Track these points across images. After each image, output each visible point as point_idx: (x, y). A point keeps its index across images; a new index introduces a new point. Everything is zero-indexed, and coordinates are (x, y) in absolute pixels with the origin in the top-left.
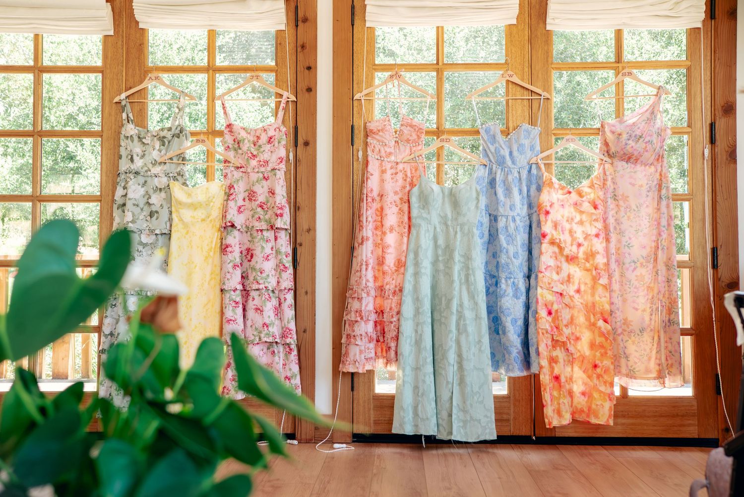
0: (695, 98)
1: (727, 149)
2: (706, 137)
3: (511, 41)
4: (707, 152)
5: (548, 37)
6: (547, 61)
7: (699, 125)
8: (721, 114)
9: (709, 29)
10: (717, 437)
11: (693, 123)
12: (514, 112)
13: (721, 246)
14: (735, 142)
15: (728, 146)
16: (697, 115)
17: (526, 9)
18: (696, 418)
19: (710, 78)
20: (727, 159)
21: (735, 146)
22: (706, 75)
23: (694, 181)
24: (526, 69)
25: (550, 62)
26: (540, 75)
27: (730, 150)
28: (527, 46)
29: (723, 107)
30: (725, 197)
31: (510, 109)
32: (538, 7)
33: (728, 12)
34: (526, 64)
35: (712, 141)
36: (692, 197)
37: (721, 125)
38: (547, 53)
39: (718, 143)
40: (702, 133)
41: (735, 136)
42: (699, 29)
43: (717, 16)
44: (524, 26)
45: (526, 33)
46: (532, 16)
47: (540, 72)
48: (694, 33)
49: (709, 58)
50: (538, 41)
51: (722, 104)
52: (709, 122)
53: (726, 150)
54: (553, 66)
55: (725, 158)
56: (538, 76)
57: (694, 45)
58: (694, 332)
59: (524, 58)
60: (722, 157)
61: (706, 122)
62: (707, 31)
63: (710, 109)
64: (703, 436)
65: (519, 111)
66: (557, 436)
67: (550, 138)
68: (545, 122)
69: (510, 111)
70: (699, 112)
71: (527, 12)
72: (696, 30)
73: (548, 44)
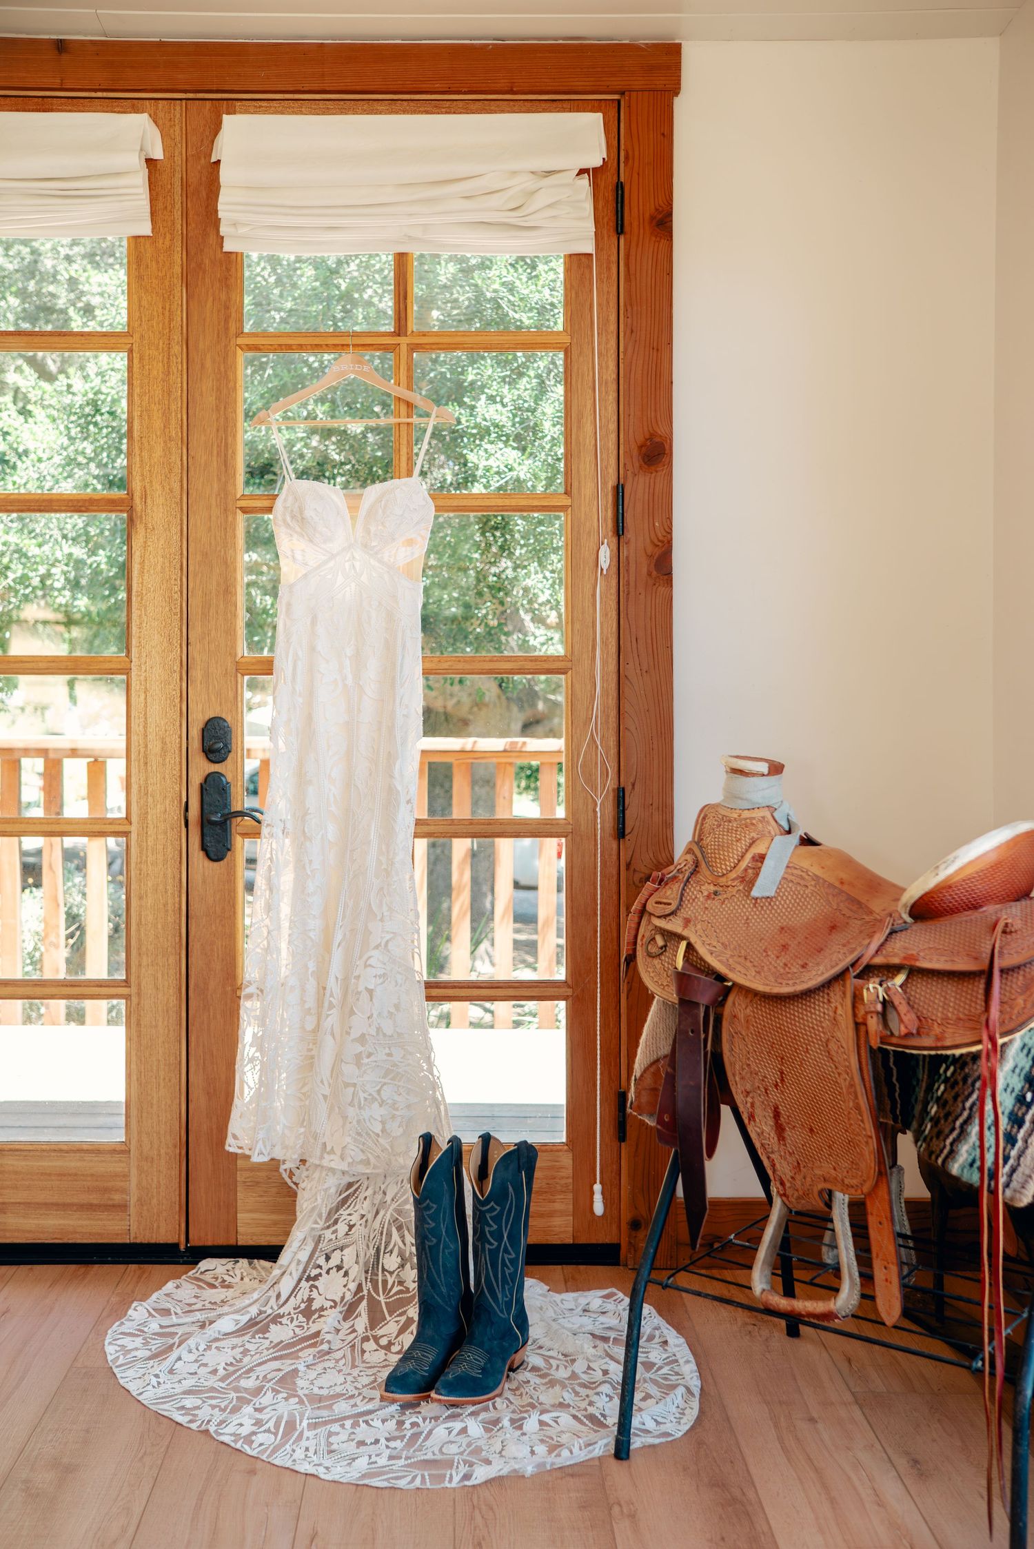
0: (579, 422)
1: (650, 549)
2: (605, 520)
3: (140, 278)
4: (605, 557)
5: (228, 270)
6: (227, 329)
7: (588, 489)
8: (637, 465)
9: (614, 258)
10: (615, 1241)
11: (575, 484)
12: (145, 454)
13: (633, 785)
14: (669, 532)
15: (652, 542)
16: (585, 466)
17: (178, 198)
18: (570, 1196)
19: (614, 376)
20: (649, 574)
21: (670, 542)
22: (607, 367)
23: (577, 626)
24: (176, 349)
25: (233, 330)
26: (208, 364)
27: (658, 552)
28: (179, 293)
29: (642, 446)
30: (645, 668)
31: (137, 445)
32: (204, 194)
33: (652, 218)
34: (177, 337)
35: (619, 529)
36: (569, 665)
37: (638, 489)
38: (227, 308)
39: (630, 534)
40: (595, 509)
41: (670, 519)
42: (591, 255)
43: (627, 228)
44: (172, 240)
45: (177, 258)
46: (190, 216)
47: (208, 356)
48: (579, 267)
49: (613, 327)
50: (204, 278)
51: (640, 439)
52: (612, 482)
53: (649, 553)
54: (240, 341)
55: (645, 570)
56: (203, 366)
57: (577, 294)
58: (569, 992)
59: (171, 320)
60: (640, 567)
61: (604, 483)
62: (609, 262)
63: (615, 452)
64: (583, 1240)
65: (158, 452)
66: (240, 1243)
67: (230, 519)
68: (219, 480)
69: (137, 451)
70: (589, 458)
71: (178, 206)
72: (583, 259)
73: (227, 286)
